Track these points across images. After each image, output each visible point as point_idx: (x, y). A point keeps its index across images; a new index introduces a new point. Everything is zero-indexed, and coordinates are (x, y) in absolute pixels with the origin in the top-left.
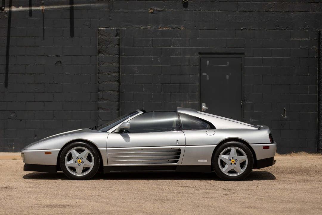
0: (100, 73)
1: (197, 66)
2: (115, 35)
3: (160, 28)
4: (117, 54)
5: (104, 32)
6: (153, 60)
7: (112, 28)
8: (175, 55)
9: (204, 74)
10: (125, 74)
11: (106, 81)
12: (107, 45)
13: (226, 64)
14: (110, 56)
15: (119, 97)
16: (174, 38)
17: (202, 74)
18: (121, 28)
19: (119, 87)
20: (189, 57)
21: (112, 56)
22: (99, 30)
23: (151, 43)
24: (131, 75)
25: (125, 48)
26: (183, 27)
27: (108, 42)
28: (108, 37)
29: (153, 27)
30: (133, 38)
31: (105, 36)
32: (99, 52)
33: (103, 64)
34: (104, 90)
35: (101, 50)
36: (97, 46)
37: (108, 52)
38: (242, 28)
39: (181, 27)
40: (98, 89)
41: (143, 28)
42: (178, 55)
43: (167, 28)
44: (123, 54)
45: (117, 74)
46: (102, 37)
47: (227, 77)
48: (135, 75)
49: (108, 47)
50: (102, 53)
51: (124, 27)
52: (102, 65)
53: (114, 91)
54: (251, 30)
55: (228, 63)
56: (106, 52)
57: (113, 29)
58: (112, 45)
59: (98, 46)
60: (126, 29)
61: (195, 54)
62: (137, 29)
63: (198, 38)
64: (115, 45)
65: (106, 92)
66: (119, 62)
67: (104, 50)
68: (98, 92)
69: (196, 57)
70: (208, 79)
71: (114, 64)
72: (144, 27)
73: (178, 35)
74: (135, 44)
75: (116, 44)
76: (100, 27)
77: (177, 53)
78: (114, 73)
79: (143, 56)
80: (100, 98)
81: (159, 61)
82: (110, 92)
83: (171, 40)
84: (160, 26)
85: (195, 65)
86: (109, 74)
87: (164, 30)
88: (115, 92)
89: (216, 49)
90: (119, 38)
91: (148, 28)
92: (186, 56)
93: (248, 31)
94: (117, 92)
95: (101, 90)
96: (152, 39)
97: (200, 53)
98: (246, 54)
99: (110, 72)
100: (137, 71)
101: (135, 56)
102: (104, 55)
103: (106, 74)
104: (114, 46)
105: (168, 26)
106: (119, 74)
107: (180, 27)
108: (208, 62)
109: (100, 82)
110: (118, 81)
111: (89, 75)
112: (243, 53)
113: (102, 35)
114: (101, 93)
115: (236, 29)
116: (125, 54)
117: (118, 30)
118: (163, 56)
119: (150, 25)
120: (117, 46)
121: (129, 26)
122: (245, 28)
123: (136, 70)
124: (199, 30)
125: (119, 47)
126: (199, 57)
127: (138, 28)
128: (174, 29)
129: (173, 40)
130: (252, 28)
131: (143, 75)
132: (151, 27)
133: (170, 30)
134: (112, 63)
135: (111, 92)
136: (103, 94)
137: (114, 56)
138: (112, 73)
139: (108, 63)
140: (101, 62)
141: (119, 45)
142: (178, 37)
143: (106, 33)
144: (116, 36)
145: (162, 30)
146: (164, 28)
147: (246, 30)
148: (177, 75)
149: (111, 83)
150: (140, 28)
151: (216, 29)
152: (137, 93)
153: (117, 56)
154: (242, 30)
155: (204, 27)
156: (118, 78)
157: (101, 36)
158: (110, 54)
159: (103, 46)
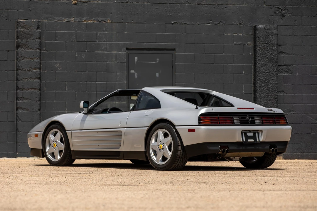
0: (20, 69)
1: (125, 62)
2: (37, 27)
3: (85, 20)
4: (38, 49)
5: (24, 24)
6: (76, 55)
7: (32, 20)
8: (101, 51)
9: (132, 71)
10: (46, 71)
11: (26, 78)
12: (28, 39)
13: (156, 61)
14: (31, 50)
15: (40, 96)
16: (99, 32)
17: (130, 71)
18: (41, 21)
19: (40, 85)
20: (116, 53)
21: (33, 50)
22: (18, 22)
23: (74, 37)
24: (52, 72)
25: (46, 42)
26: (109, 20)
27: (28, 35)
28: (29, 30)
29: (77, 20)
30: (55, 31)
31: (25, 28)
32: (18, 46)
33: (23, 60)
34: (24, 89)
35: (21, 44)
36: (15, 40)
37: (29, 46)
38: (172, 22)
39: (107, 21)
40: (17, 86)
41: (65, 20)
42: (103, 51)
43: (92, 21)
44: (44, 49)
45: (38, 71)
46: (22, 30)
47: (157, 75)
48: (56, 72)
49: (28, 40)
50: (22, 48)
51: (44, 19)
52: (21, 60)
53: (35, 89)
54: (182, 24)
55: (158, 60)
56: (27, 46)
57: (34, 21)
58: (32, 38)
59: (17, 39)
60: (47, 21)
61: (123, 50)
62: (59, 21)
63: (125, 33)
64: (37, 39)
65: (26, 90)
66: (40, 58)
67: (24, 44)
68: (17, 90)
69: (124, 53)
70: (136, 77)
71: (36, 60)
72: (67, 20)
73: (104, 29)
74: (57, 38)
75: (37, 37)
76: (18, 19)
77: (103, 48)
78: (35, 69)
79: (66, 52)
80: (20, 97)
81: (83, 57)
82: (30, 90)
83: (96, 34)
84: (84, 19)
85: (122, 61)
86: (29, 71)
87: (89, 23)
88: (36, 91)
89: (145, 45)
90: (40, 31)
91: (71, 21)
92: (113, 52)
93: (179, 25)
94: (38, 91)
95: (21, 89)
96: (76, 33)
97: (127, 49)
98: (177, 50)
99: (30, 68)
100: (60, 68)
101: (57, 51)
102: (24, 50)
103: (27, 70)
104: (35, 39)
105: (94, 19)
106: (40, 71)
107: (105, 20)
108: (136, 58)
109: (19, 79)
110: (40, 78)
111: (6, 71)
112: (174, 50)
113: (22, 27)
114: (21, 91)
115: (166, 23)
116: (46, 49)
117: (39, 22)
118: (87, 52)
119: (74, 18)
120: (38, 40)
121: (51, 19)
122: (175, 22)
123: (58, 67)
124: (127, 24)
125: (40, 40)
126: (127, 53)
127: (61, 20)
128: (100, 22)
129: (98, 35)
130: (184, 22)
131: (66, 72)
132: (74, 20)
133: (96, 23)
134: (32, 59)
135: (32, 90)
136: (23, 92)
137: (35, 51)
138: (32, 69)
139: (29, 58)
140: (21, 57)
141: (40, 38)
142: (104, 31)
143: (27, 25)
144: (38, 29)
145: (86, 23)
146: (89, 21)
147: (177, 24)
148: (103, 72)
149: (32, 80)
150: (62, 20)
151: (145, 22)
152: (60, 91)
153: (38, 50)
154: (173, 24)
155: (133, 20)
156: (39, 75)
157: (20, 29)
158: (31, 49)
159: (23, 39)
